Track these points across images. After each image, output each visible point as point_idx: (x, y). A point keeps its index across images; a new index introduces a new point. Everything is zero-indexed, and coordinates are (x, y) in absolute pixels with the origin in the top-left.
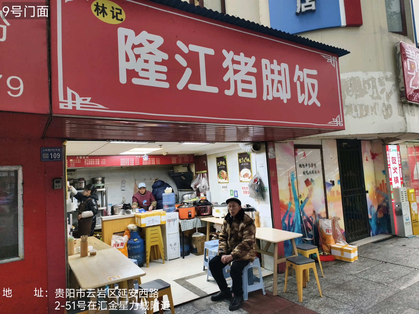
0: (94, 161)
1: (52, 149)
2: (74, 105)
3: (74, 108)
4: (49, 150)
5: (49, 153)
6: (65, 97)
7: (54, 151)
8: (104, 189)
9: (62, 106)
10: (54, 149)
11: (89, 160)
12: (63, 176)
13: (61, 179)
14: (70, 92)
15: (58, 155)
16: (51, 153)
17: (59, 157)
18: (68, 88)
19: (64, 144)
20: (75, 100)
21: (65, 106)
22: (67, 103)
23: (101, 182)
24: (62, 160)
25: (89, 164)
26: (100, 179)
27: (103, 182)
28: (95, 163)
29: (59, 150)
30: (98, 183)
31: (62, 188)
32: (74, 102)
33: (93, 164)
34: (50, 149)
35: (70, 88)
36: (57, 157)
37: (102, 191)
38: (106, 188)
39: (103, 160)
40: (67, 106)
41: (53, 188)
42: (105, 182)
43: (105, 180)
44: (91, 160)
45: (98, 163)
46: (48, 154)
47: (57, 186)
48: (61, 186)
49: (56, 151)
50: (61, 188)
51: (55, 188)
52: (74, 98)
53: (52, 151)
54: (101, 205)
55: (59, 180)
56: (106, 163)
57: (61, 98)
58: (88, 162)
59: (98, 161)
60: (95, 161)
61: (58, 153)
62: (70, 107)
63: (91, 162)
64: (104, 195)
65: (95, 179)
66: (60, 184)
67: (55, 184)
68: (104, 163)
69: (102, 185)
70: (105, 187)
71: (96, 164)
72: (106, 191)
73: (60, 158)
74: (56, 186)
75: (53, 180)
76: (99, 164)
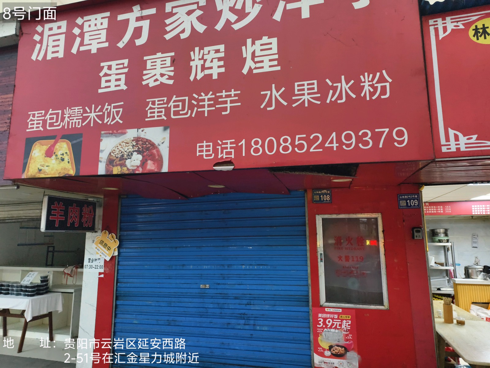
0: (436, 208)
1: (408, 195)
2: (458, 146)
3: (458, 149)
4: (406, 197)
5: (407, 200)
6: (448, 139)
7: (411, 198)
8: (449, 244)
9: (444, 149)
10: (411, 195)
11: (430, 207)
12: (422, 225)
13: (421, 229)
14: (451, 132)
15: (416, 202)
16: (408, 200)
17: (416, 204)
18: (449, 129)
19: (420, 190)
20: (458, 141)
21: (448, 149)
22: (449, 145)
23: (444, 235)
24: (420, 208)
25: (430, 212)
26: (442, 231)
27: (446, 234)
28: (438, 210)
29: (416, 196)
30: (440, 236)
31: (423, 238)
32: (457, 143)
33: (435, 212)
34: (407, 195)
35: (452, 129)
36: (414, 204)
37: (444, 246)
38: (452, 242)
39: (448, 207)
40: (450, 149)
41: (413, 237)
42: (449, 234)
43: (449, 233)
44: (432, 207)
45: (441, 210)
46: (405, 201)
47: (418, 237)
48: (421, 236)
49: (413, 198)
50: (421, 238)
51: (415, 238)
52: (457, 138)
53: (409, 198)
54: (445, 264)
55: (419, 229)
56: (451, 211)
57: (443, 141)
58: (429, 209)
59: (440, 208)
60: (438, 208)
61: (416, 200)
62: (453, 149)
63: (432, 209)
64: (448, 251)
65: (435, 230)
66: (420, 234)
67: (416, 234)
68: (449, 210)
69: (446, 238)
70: (450, 241)
71: (439, 212)
72: (451, 246)
73: (418, 205)
74: (416, 236)
75: (413, 229)
76: (442, 212)
